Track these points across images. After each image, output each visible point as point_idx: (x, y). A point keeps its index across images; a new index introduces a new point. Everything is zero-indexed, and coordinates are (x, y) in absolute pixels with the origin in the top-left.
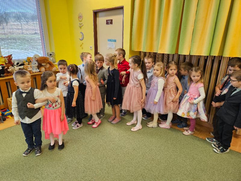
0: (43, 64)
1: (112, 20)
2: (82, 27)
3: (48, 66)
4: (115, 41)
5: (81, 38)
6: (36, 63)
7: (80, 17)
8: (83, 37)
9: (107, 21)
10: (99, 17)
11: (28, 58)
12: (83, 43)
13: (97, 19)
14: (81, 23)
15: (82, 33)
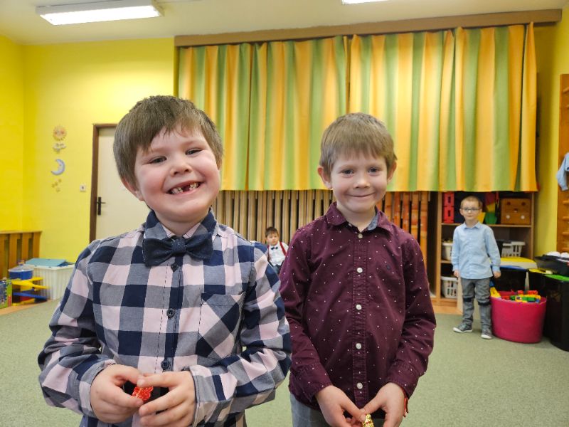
2: (62, 151)
5: (56, 170)
7: (60, 133)
10: (103, 135)
12: (60, 181)
14: (59, 143)
15: (60, 161)
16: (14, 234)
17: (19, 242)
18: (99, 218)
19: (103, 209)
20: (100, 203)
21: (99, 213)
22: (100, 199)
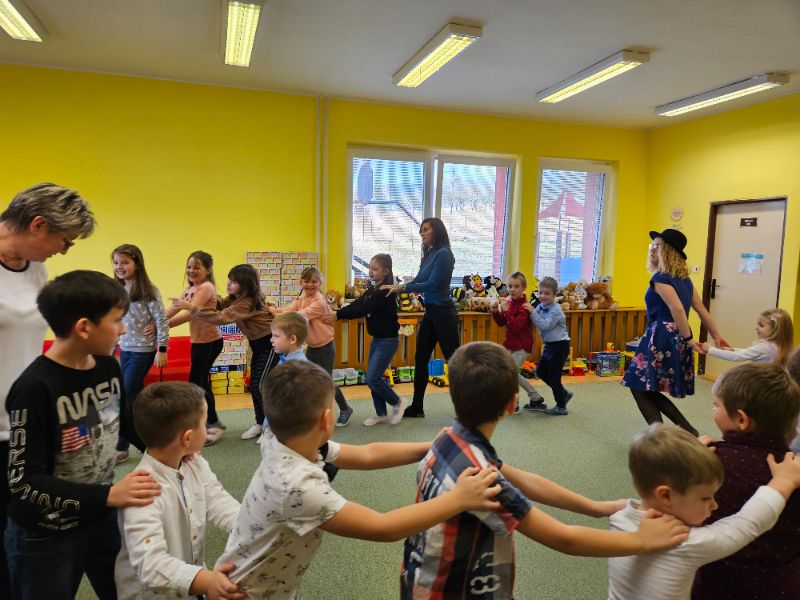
0: (595, 296)
1: (755, 220)
3: (603, 299)
4: (760, 257)
6: (585, 292)
7: (677, 213)
9: (742, 220)
10: (722, 213)
11: (571, 283)
13: (718, 216)
14: (677, 223)
16: (631, 312)
17: (636, 318)
18: (712, 301)
19: (717, 292)
20: (714, 286)
21: (713, 296)
22: (715, 280)
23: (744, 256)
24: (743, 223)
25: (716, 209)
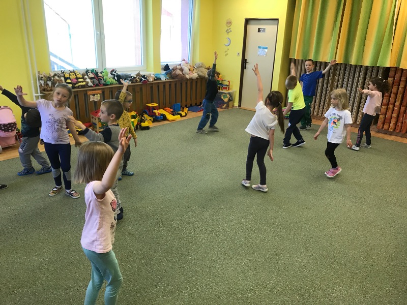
1: (264, 29)
2: (229, 33)
4: (266, 48)
5: (227, 44)
7: (229, 23)
8: (229, 42)
9: (259, 29)
10: (250, 24)
12: (228, 49)
13: (248, 26)
14: (228, 28)
15: (229, 38)
18: (245, 70)
19: (247, 66)
20: (246, 63)
21: (245, 68)
22: (246, 60)
23: (259, 47)
24: (259, 30)
25: (247, 21)
